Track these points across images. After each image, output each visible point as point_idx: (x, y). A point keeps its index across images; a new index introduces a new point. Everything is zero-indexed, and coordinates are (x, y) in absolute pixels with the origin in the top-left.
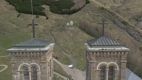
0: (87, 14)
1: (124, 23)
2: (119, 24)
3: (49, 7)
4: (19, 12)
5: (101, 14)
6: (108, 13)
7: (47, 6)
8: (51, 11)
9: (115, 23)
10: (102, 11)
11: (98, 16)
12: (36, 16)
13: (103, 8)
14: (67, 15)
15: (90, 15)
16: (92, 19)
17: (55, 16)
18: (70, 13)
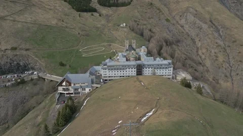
0: (136, 11)
1: (167, 20)
2: (163, 21)
4: (78, 11)
5: (149, 10)
6: (156, 10)
10: (150, 7)
11: (146, 13)
12: (91, 13)
13: (151, 4)
14: (114, 8)
15: (138, 12)
16: (140, 17)
17: (104, 11)
18: (118, 5)
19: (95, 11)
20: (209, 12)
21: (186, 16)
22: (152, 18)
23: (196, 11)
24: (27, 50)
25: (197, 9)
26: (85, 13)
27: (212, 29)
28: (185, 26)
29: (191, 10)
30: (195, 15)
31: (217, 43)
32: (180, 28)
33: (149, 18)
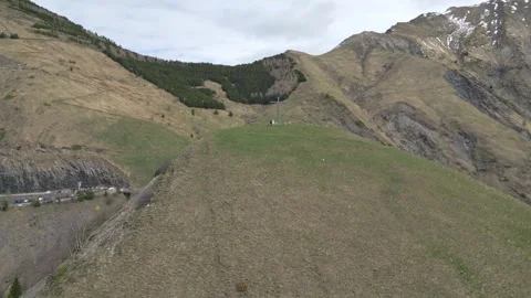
0: (299, 108)
1: (359, 124)
2: (351, 126)
3: (220, 86)
4: (186, 104)
5: (323, 107)
6: (336, 106)
7: (214, 83)
8: (228, 97)
9: (344, 123)
10: (325, 101)
11: (318, 111)
12: (214, 110)
13: (327, 96)
14: (260, 106)
15: (303, 109)
16: (306, 118)
17: (240, 109)
18: (266, 102)
19: (222, 107)
20: (438, 111)
21: (397, 118)
22: (329, 119)
23: (414, 108)
24: (99, 151)
25: (417, 106)
26: (203, 110)
27: (447, 139)
28: (394, 133)
29: (405, 108)
30: (413, 117)
31: (458, 164)
32: (385, 137)
33: (324, 120)
